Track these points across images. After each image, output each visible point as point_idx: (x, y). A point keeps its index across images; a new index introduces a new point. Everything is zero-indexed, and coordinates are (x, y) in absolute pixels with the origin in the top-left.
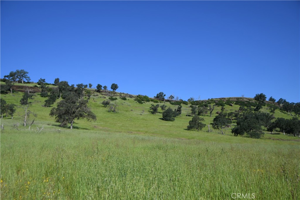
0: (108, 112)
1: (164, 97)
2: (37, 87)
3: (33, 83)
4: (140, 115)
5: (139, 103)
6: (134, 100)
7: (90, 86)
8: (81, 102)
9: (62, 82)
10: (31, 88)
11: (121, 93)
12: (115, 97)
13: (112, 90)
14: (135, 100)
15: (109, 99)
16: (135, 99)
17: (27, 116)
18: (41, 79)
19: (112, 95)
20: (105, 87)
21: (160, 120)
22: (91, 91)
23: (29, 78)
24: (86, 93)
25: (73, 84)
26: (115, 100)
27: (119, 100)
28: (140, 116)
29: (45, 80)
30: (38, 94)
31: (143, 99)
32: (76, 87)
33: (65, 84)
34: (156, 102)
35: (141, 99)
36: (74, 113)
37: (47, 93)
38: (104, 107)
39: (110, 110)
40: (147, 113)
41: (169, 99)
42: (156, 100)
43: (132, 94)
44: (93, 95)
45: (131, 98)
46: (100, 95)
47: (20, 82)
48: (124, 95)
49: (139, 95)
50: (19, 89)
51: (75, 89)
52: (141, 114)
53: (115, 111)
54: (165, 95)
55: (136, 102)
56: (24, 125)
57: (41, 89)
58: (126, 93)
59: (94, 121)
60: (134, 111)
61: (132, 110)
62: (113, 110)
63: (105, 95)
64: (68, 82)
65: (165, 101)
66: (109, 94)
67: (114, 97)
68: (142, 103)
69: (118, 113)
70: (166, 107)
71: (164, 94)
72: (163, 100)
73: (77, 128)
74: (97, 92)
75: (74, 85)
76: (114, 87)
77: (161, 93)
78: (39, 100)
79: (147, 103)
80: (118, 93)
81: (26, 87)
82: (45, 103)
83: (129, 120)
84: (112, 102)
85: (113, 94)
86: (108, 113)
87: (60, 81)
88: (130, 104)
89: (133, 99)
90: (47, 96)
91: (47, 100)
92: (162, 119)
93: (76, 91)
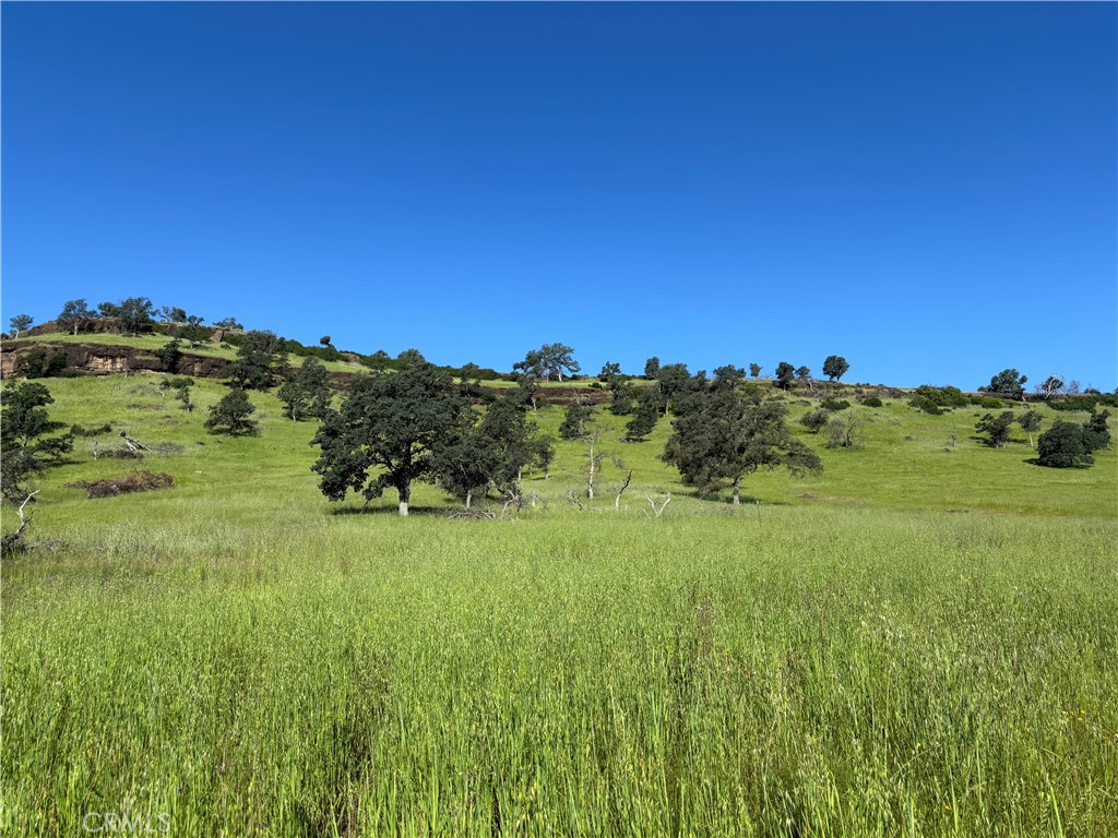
0: (828, 448)
1: (1022, 386)
2: (600, 387)
3: (585, 378)
4: (942, 451)
5: (930, 412)
6: (909, 404)
7: (755, 370)
8: (767, 413)
9: (667, 368)
10: (584, 391)
11: (858, 385)
12: (843, 400)
13: (827, 378)
14: (913, 404)
15: (822, 406)
16: (910, 401)
17: (595, 466)
18: (608, 364)
19: (831, 394)
20: (803, 371)
21: (1027, 465)
22: (759, 387)
23: (575, 364)
24: (742, 393)
25: (702, 370)
26: (844, 408)
27: (856, 408)
28: (945, 455)
29: (618, 365)
30: (605, 409)
31: (943, 401)
32: (711, 377)
33: (679, 372)
34: (993, 407)
35: (932, 401)
36: (742, 450)
37: (629, 403)
38: (810, 433)
39: (833, 441)
40: (972, 445)
41: (1043, 392)
42: (990, 399)
43: (898, 387)
44: (766, 397)
45: (895, 397)
46: (791, 398)
47: (553, 378)
48: (872, 390)
49: (925, 388)
50: (552, 399)
51: (710, 384)
52: (947, 450)
53: (850, 443)
54: (1024, 380)
55: (917, 409)
56: (588, 496)
57: (611, 392)
58: (877, 385)
59: (815, 475)
60: (917, 440)
61: (908, 438)
62: (842, 440)
63: (805, 394)
64: (686, 366)
65: (1027, 399)
66: (820, 392)
67: (838, 400)
68: (940, 413)
69: (863, 448)
70: (1040, 418)
71: (1020, 377)
72: (1018, 396)
73: (751, 500)
74: (778, 387)
75: (704, 372)
76: (835, 366)
77: (1007, 371)
78: (609, 426)
79: (959, 411)
80: (848, 386)
81: (571, 391)
82: (628, 430)
83: (909, 469)
84: (832, 417)
85: (833, 391)
86: (827, 451)
87: (661, 365)
88: (897, 417)
89: (904, 401)
90: (629, 412)
91: (632, 423)
92: (1040, 463)
93: (713, 389)
